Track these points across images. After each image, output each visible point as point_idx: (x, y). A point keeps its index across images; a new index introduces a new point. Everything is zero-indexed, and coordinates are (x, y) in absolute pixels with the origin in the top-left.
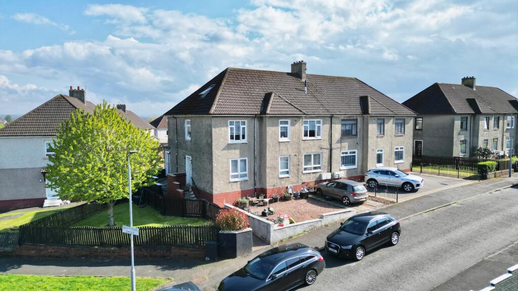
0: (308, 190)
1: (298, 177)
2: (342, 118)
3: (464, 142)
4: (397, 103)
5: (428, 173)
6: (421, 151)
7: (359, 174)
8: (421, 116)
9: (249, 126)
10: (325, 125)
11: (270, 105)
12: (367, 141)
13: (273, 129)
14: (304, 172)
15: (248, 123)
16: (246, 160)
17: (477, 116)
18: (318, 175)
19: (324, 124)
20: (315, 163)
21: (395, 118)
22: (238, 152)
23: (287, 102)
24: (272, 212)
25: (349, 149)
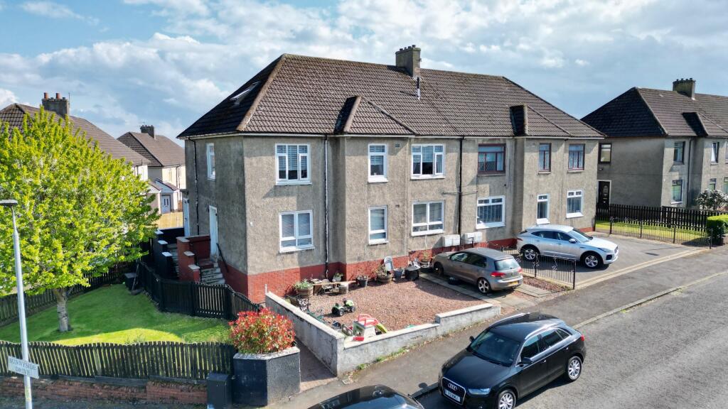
0: (421, 264)
1: (402, 243)
2: (480, 142)
3: (678, 183)
4: (572, 117)
5: (621, 233)
6: (608, 197)
7: (508, 236)
8: (609, 141)
9: (313, 155)
10: (449, 154)
11: (351, 118)
12: (522, 182)
13: (357, 159)
14: (414, 234)
15: (313, 148)
16: (309, 214)
17: (700, 141)
18: (437, 238)
19: (448, 151)
20: (432, 219)
21: (568, 142)
22: (293, 200)
23: (383, 113)
24: (350, 308)
25: (490, 195)
